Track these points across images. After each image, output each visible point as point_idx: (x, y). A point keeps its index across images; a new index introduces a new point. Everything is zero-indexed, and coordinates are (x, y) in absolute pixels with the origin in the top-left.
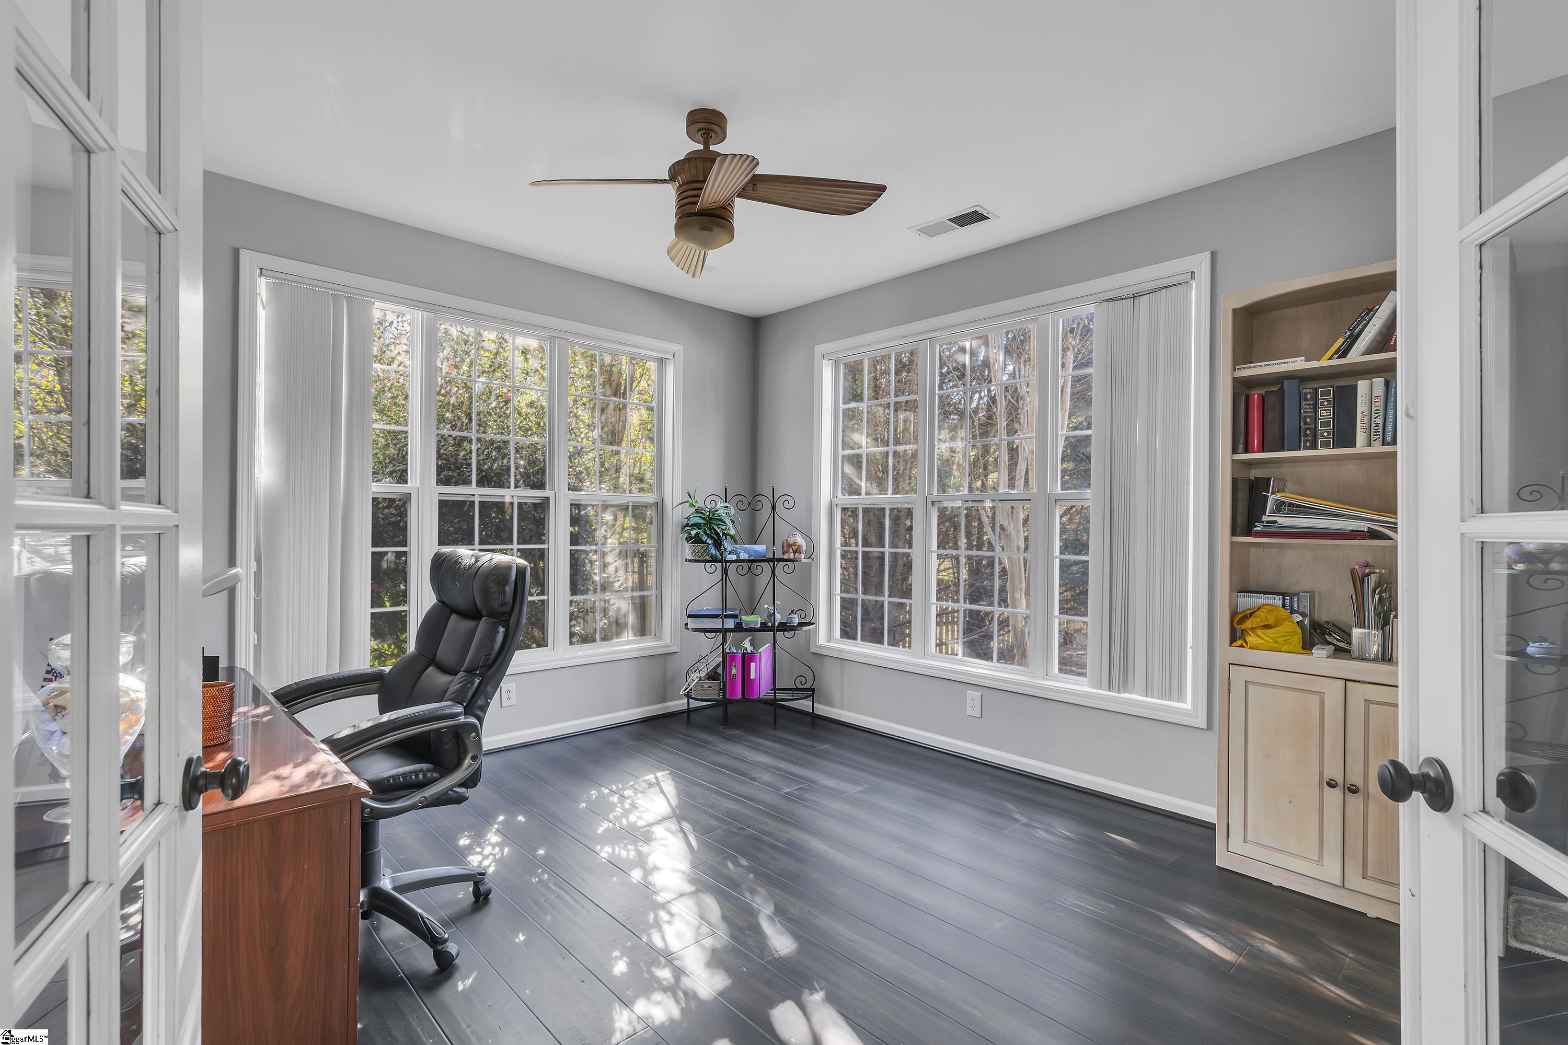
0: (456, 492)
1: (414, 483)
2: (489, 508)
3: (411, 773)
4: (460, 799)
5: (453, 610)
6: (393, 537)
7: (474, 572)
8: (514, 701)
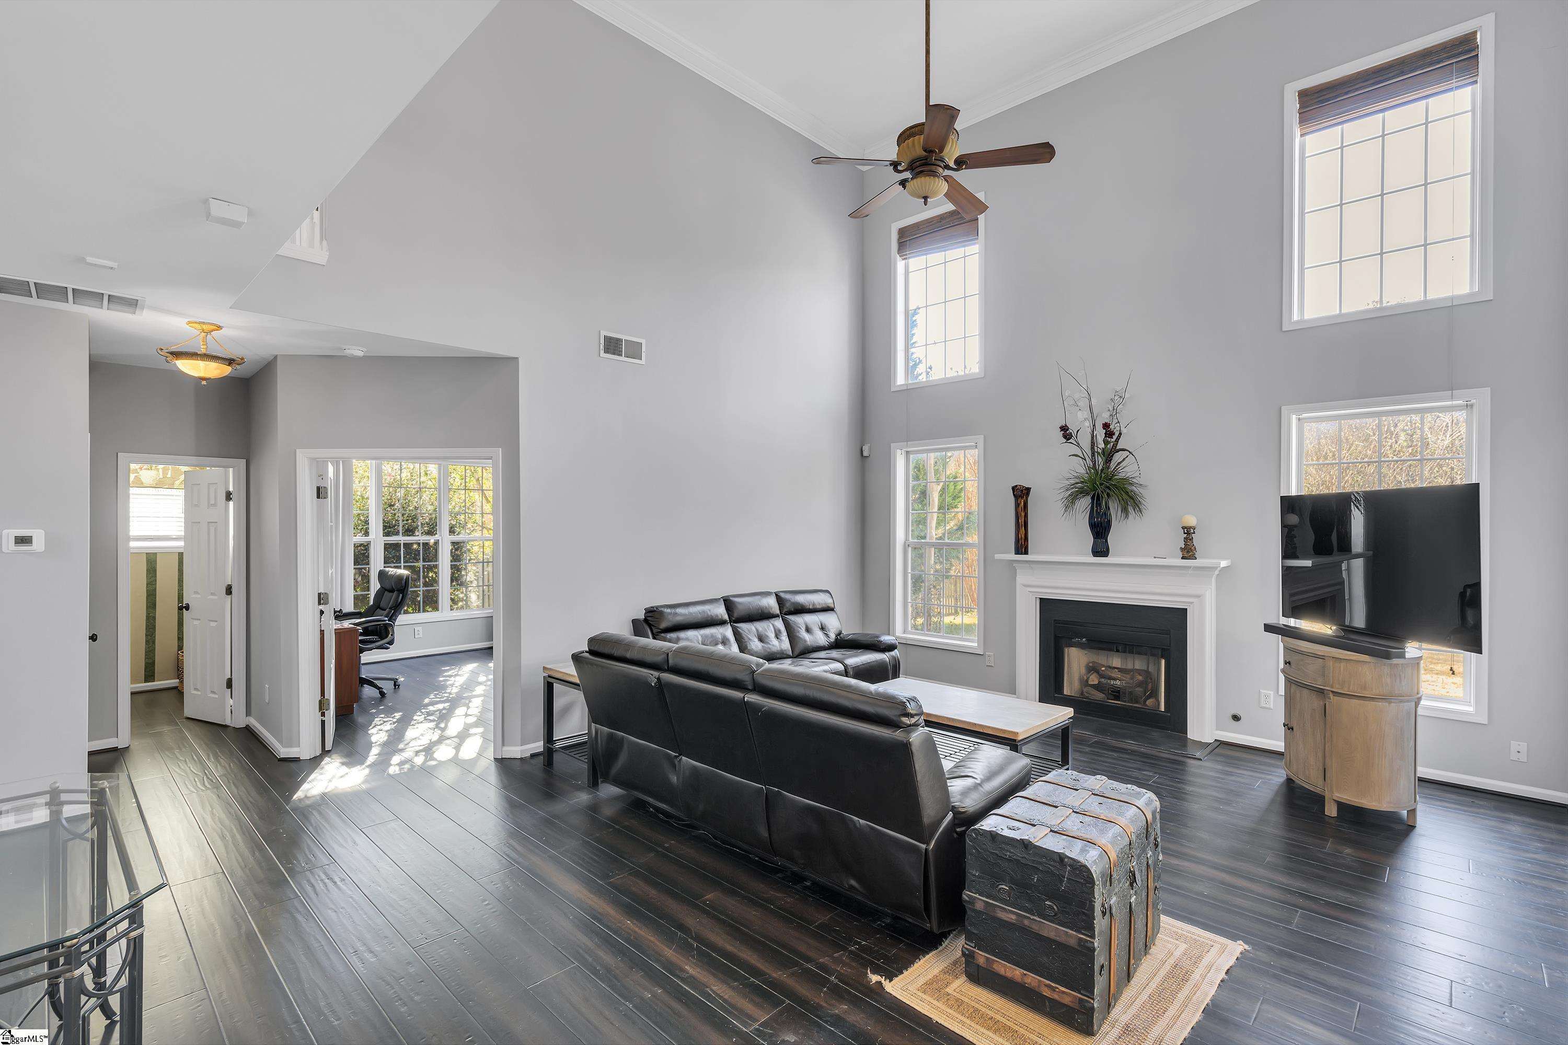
0: (393, 539)
1: (371, 537)
2: (408, 546)
3: (371, 638)
4: (387, 648)
5: (386, 590)
6: (363, 560)
7: (392, 576)
8: (421, 635)
